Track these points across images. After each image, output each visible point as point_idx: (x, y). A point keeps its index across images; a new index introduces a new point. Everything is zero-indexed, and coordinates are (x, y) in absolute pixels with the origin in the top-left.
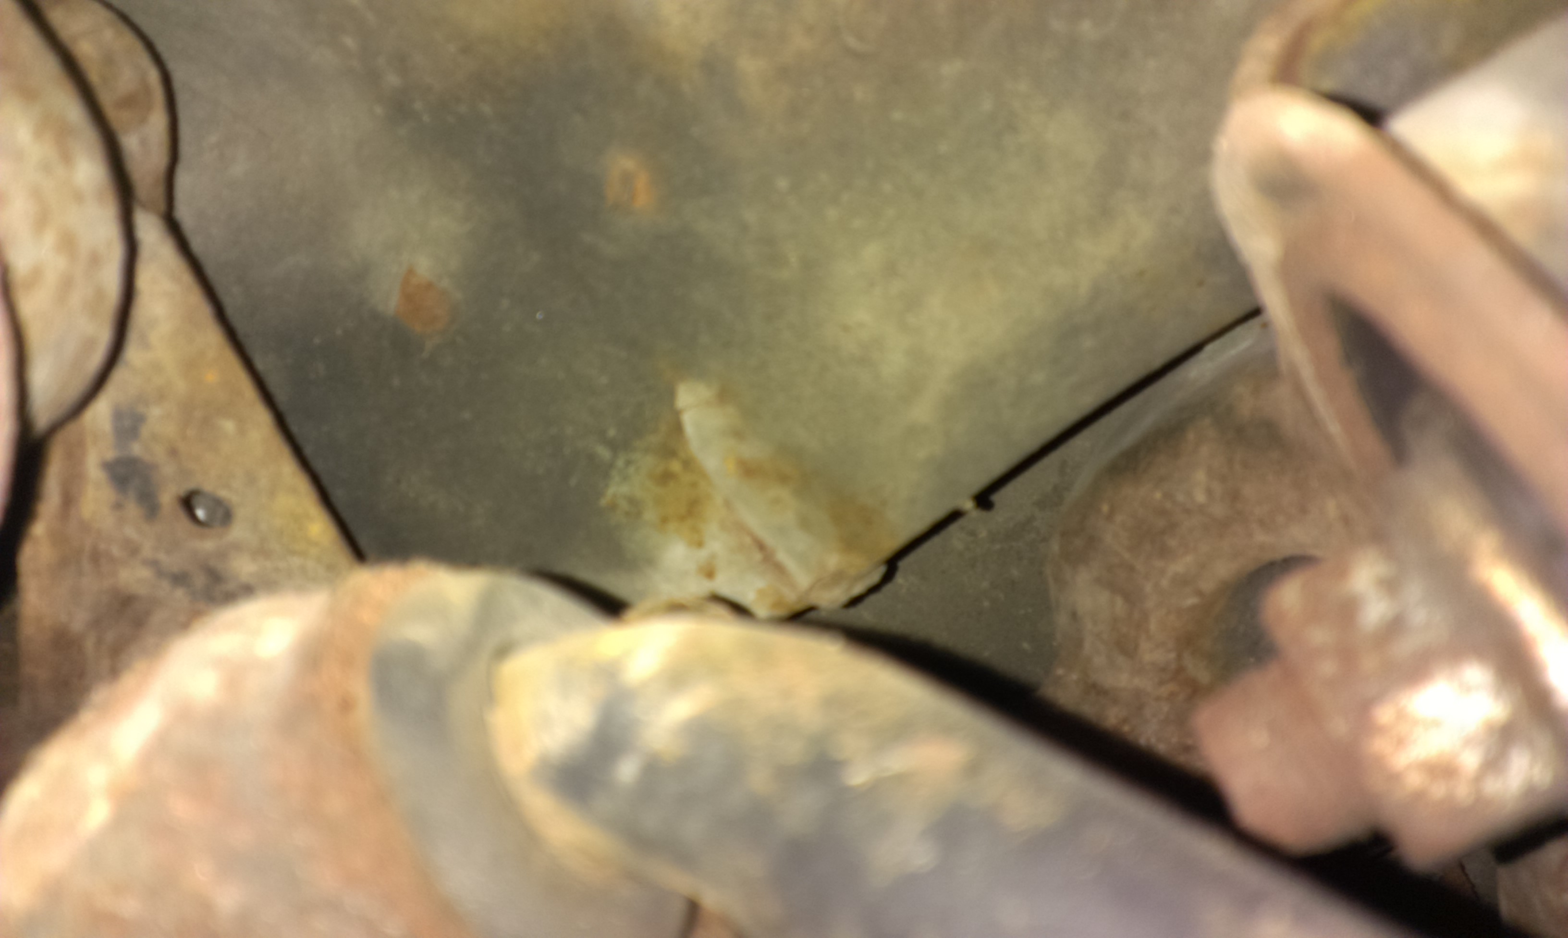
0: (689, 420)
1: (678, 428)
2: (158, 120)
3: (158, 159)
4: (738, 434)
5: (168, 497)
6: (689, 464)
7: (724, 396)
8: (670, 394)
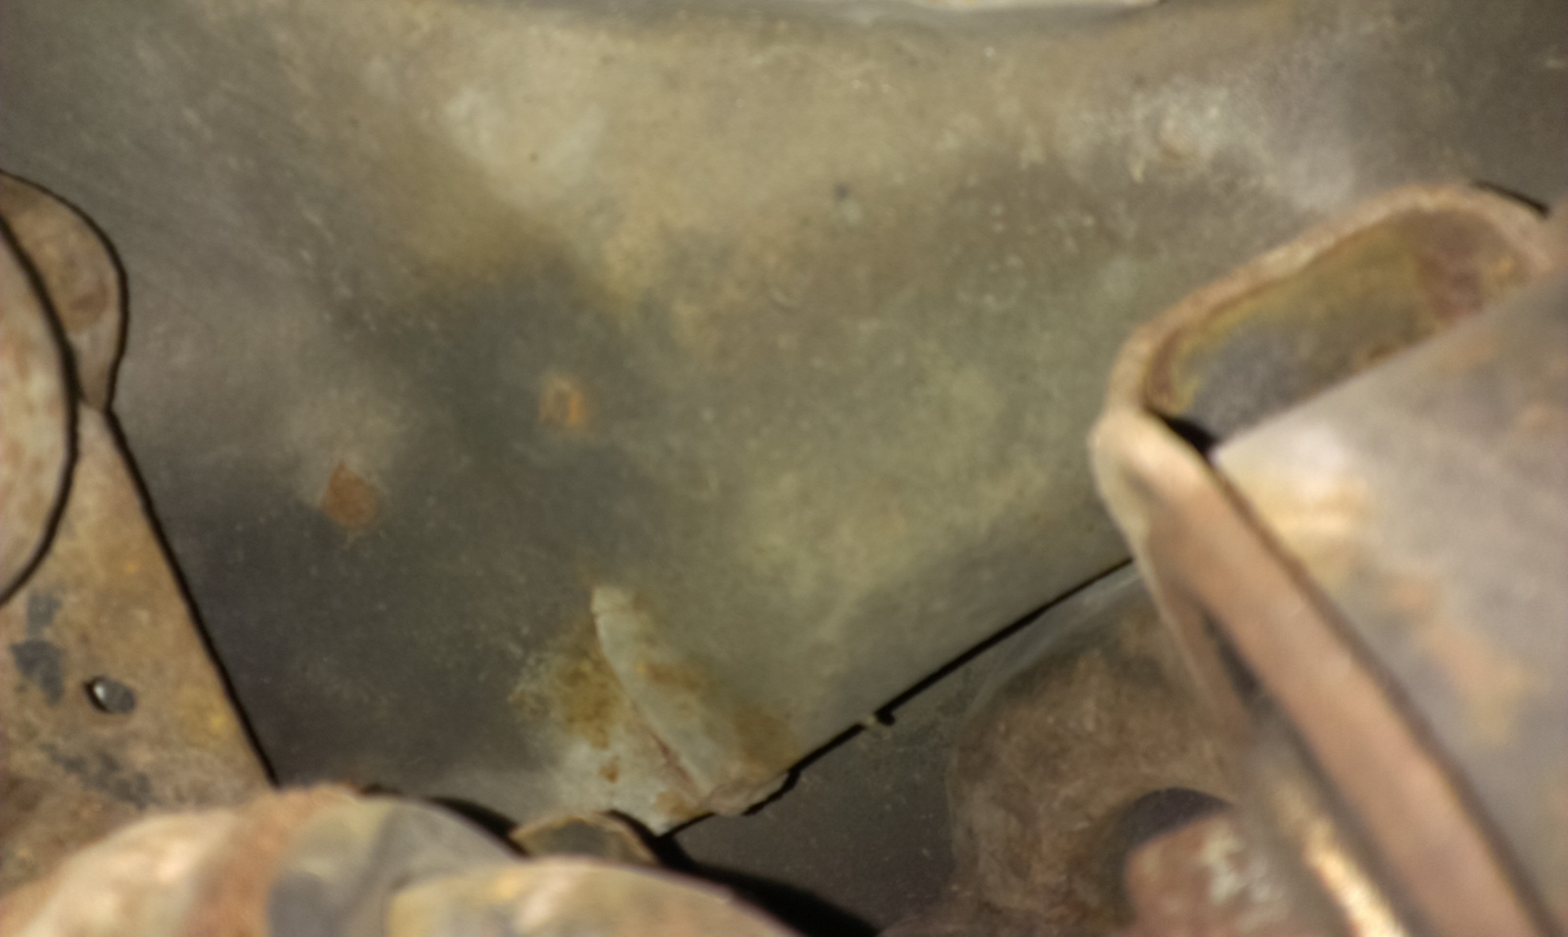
0: (602, 624)
1: (592, 630)
2: (110, 319)
3: (106, 352)
4: (650, 640)
5: (72, 683)
6: (600, 665)
7: (639, 603)
8: (586, 598)
